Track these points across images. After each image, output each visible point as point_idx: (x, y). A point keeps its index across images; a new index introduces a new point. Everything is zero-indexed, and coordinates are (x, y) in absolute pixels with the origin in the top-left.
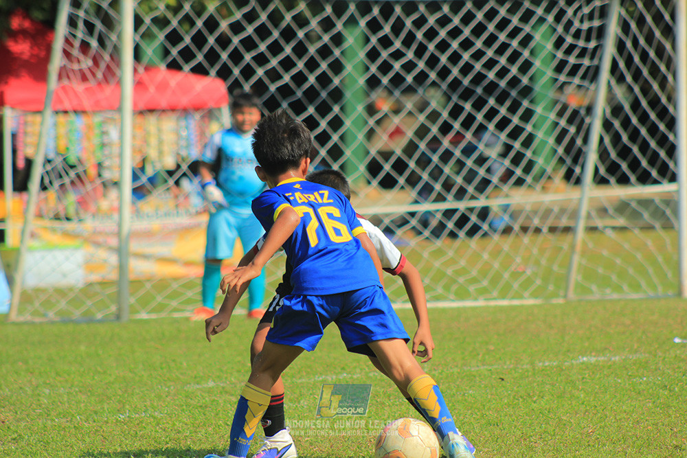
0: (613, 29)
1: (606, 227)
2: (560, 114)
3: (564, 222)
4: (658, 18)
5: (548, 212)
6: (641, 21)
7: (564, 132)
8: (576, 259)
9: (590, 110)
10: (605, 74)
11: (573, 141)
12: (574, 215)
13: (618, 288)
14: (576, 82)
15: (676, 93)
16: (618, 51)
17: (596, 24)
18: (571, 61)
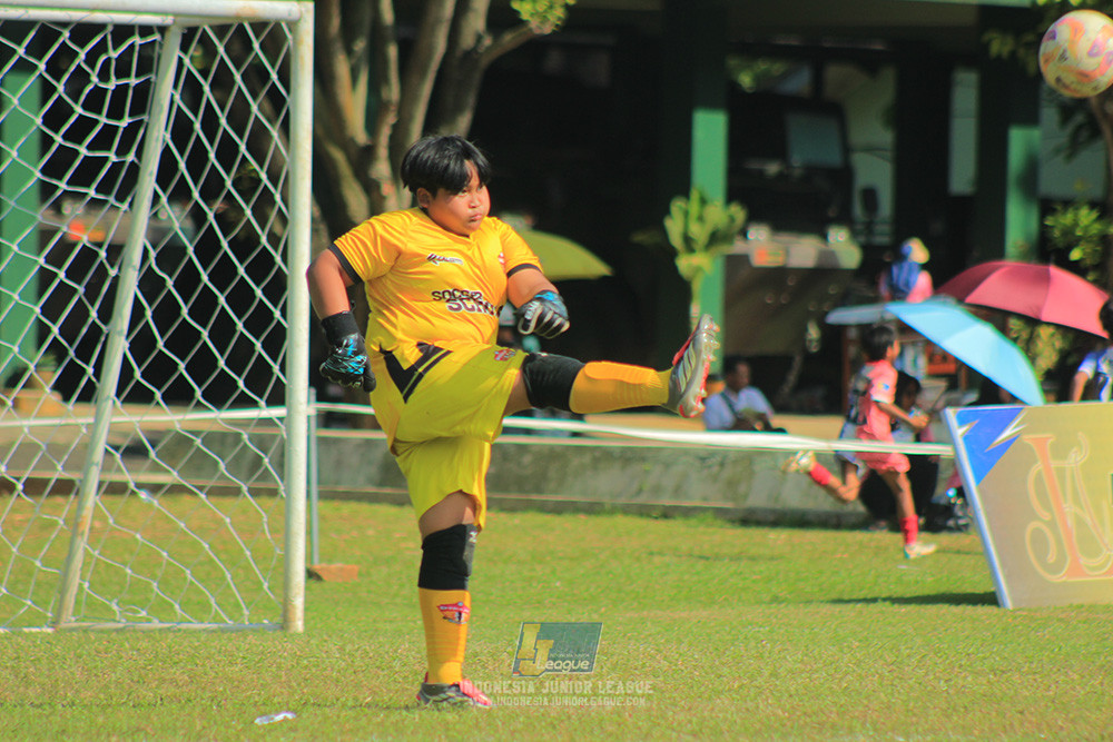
0: (166, 92)
1: (139, 486)
2: (56, 258)
3: (58, 473)
4: (257, 76)
5: (28, 449)
6: (222, 82)
7: (64, 292)
8: (81, 544)
9: (116, 251)
10: (148, 183)
11: (80, 311)
12: (80, 458)
13: (163, 609)
14: (92, 192)
15: (289, 227)
16: (173, 138)
17: (133, 81)
18: (83, 151)
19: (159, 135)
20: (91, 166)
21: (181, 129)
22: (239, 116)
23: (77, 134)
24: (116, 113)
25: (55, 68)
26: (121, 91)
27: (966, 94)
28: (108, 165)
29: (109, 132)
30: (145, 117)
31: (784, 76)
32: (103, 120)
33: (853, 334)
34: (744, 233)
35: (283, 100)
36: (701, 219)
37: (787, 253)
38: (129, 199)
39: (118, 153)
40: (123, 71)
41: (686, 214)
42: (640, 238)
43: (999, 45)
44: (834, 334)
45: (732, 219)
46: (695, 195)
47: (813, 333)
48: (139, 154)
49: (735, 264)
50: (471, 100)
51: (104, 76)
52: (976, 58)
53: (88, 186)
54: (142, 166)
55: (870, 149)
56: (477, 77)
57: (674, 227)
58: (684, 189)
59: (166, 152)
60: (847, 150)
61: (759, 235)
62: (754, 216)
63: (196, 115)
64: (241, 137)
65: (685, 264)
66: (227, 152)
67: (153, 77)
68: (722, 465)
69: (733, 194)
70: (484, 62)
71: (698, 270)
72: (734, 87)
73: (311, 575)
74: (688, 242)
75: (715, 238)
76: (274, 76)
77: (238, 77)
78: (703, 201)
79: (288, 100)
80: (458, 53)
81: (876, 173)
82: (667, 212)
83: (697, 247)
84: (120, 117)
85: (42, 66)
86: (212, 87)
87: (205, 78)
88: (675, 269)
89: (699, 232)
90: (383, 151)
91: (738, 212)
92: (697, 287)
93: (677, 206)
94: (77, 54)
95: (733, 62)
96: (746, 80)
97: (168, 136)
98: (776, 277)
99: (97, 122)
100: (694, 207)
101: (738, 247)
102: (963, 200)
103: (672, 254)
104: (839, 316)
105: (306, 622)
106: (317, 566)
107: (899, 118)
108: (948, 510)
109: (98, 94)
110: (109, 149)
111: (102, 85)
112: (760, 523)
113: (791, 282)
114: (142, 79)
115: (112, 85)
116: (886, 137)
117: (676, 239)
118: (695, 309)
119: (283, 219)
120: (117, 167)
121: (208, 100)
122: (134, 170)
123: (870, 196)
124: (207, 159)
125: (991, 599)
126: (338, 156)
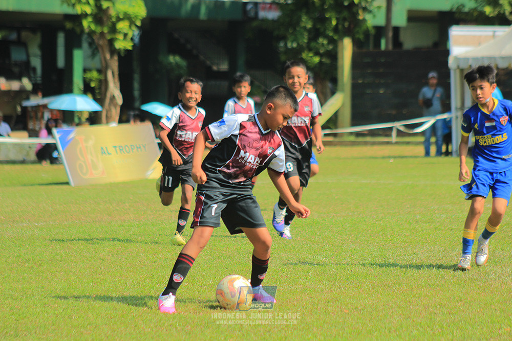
27: (61, 39)
33: (30, 109)
43: (68, 25)
44: (24, 109)
47: (19, 109)
52: (63, 28)
55: (35, 56)
60: (28, 56)
81: (36, 62)
102: (61, 70)
104: (26, 104)
107: (42, 47)
108: (56, 159)
116: (38, 52)
123: (34, 69)
125: (67, 183)
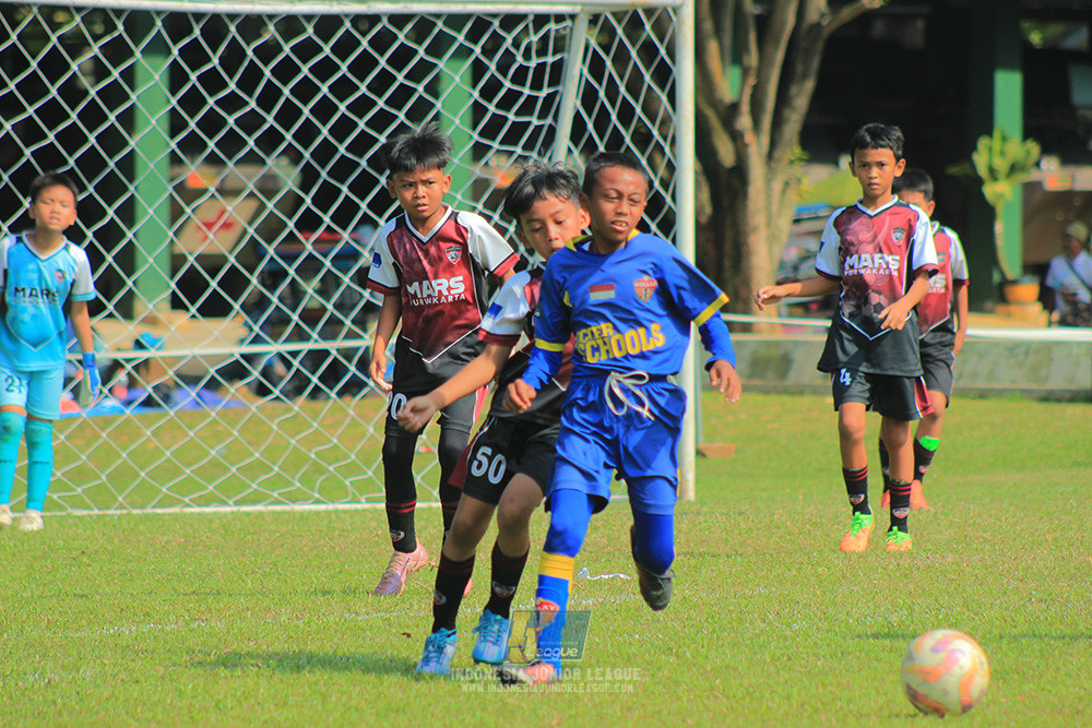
0: (576, 69)
2: (491, 204)
10: (563, 141)
14: (519, 150)
15: (676, 174)
16: (583, 104)
17: (550, 59)
18: (511, 117)
19: (571, 102)
20: (518, 129)
21: (589, 97)
22: (634, 86)
23: (506, 103)
24: (537, 85)
25: (489, 51)
26: (541, 67)
28: (531, 129)
29: (532, 100)
30: (560, 88)
31: (1066, 35)
32: (527, 91)
34: (1038, 164)
35: (670, 71)
36: (1002, 153)
37: (1073, 179)
38: (548, 154)
39: (539, 117)
40: (542, 52)
41: (990, 149)
42: (954, 170)
45: (1028, 153)
46: (997, 134)
48: (556, 118)
49: (1030, 189)
50: (815, 63)
51: (527, 55)
53: (516, 144)
54: (558, 128)
56: (820, 46)
57: (981, 160)
58: (988, 129)
59: (578, 116)
61: (1051, 165)
62: (1047, 150)
63: (600, 84)
64: (637, 100)
65: (990, 191)
66: (626, 114)
67: (565, 55)
68: (1026, 354)
69: (1028, 133)
70: (826, 33)
71: (1000, 196)
72: (1027, 45)
73: (699, 453)
74: (992, 172)
75: (1014, 169)
76: (663, 51)
77: (633, 53)
78: (1004, 139)
79: (674, 70)
80: (805, 26)
82: (974, 148)
83: (998, 176)
84: (540, 88)
85: (478, 50)
86: (614, 61)
87: (608, 53)
88: (982, 196)
89: (1001, 165)
90: (745, 108)
91: (1034, 148)
92: (1000, 211)
93: (983, 143)
94: (504, 39)
95: (1025, 25)
96: (1036, 38)
97: (579, 103)
98: (1065, 199)
99: (521, 93)
100: (996, 142)
101: (1033, 176)
103: (979, 182)
105: (697, 491)
106: (701, 446)
109: (523, 70)
110: (531, 114)
111: (525, 64)
112: (1059, 400)
113: (1077, 203)
114: (558, 57)
115: (533, 64)
117: (982, 171)
118: (999, 227)
119: (671, 167)
120: (539, 129)
121: (610, 74)
122: (552, 131)
124: (609, 120)
126: (711, 115)
